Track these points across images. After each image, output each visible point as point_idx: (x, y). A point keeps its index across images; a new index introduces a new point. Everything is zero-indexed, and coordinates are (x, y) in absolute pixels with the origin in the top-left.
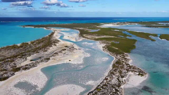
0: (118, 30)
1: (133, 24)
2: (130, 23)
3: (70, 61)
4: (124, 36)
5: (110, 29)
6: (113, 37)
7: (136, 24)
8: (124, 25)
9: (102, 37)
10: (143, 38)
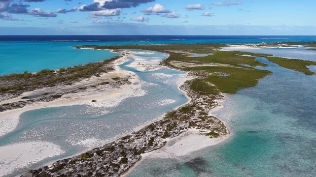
0: (250, 56)
1: (293, 47)
2: (286, 45)
3: (93, 101)
4: (250, 65)
5: (234, 53)
6: (226, 65)
7: (300, 46)
8: (272, 47)
9: (205, 65)
10: (291, 69)
